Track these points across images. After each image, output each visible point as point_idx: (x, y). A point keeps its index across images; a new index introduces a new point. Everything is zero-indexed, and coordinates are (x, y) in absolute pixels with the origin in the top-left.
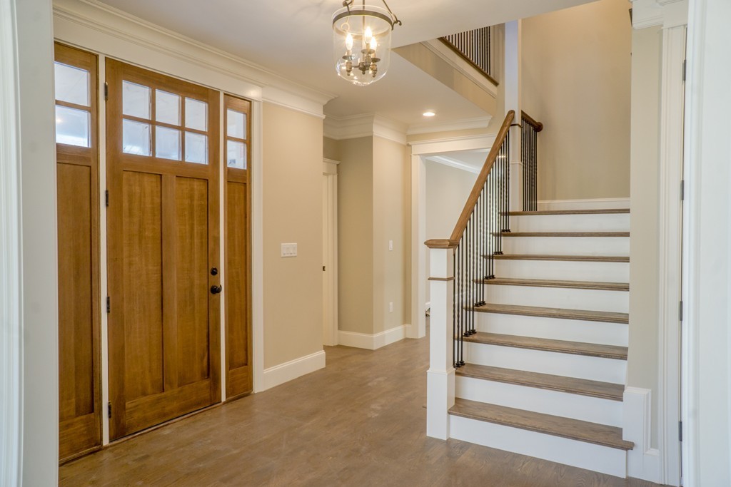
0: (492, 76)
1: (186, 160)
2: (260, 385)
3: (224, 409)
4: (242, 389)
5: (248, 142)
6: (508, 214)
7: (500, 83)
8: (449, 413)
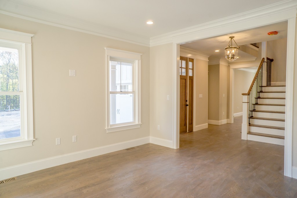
0: (257, 46)
1: (182, 75)
2: (195, 130)
3: (188, 134)
4: (191, 130)
5: (193, 69)
6: (262, 87)
7: (260, 47)
8: (247, 134)
